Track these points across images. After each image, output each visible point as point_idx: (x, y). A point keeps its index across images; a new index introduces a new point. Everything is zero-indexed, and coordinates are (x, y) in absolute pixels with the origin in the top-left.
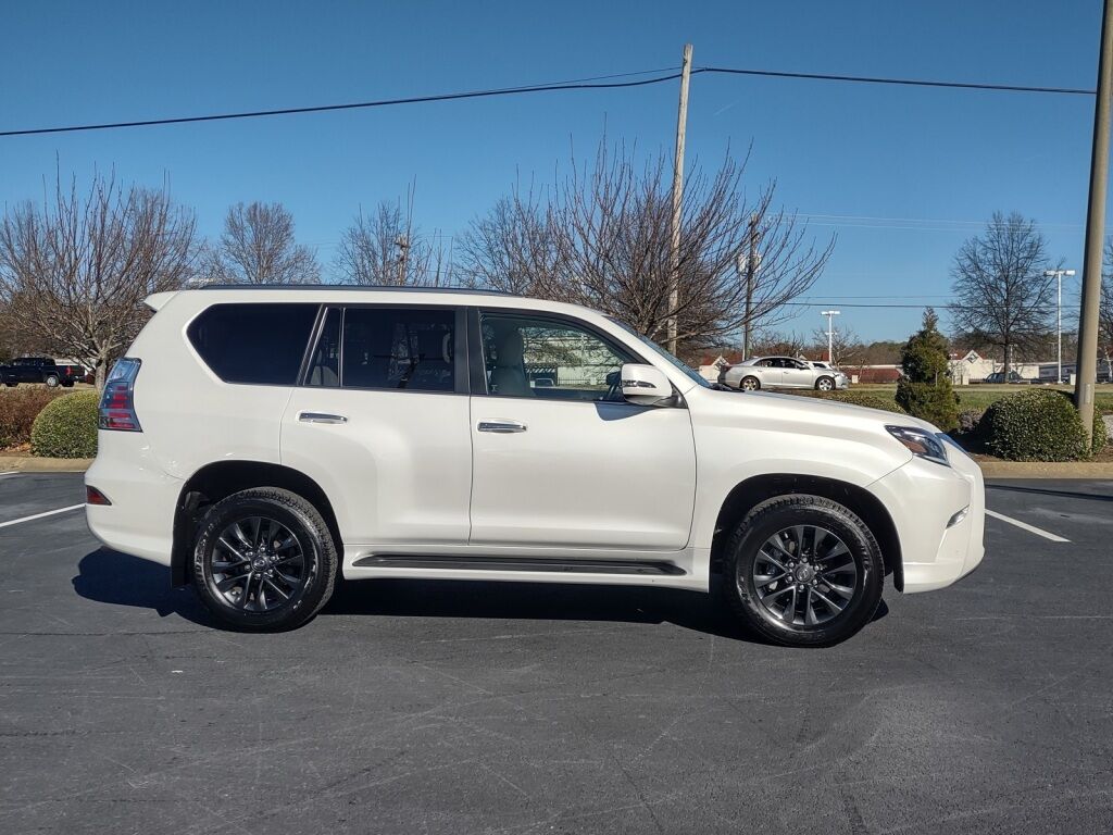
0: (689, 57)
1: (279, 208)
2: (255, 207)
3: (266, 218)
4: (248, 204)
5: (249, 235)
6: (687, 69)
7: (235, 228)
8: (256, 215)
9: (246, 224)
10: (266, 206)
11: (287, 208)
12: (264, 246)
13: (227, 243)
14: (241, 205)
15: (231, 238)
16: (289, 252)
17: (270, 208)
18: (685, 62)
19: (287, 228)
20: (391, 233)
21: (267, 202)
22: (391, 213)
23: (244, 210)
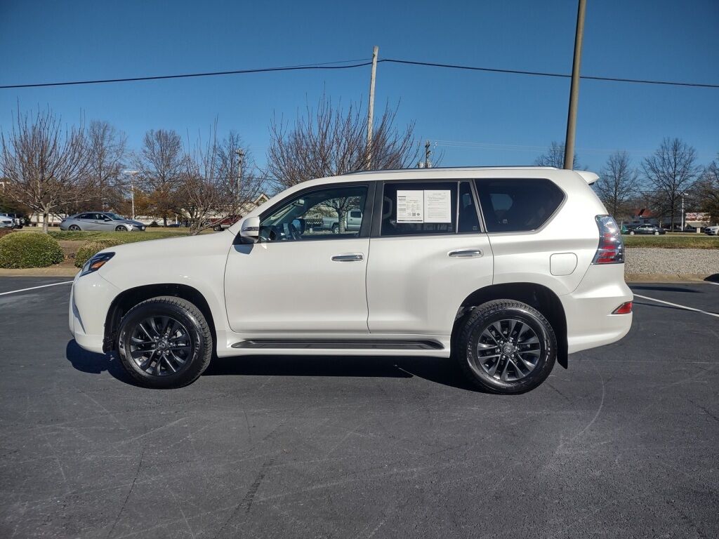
0: (376, 53)
1: (173, 133)
2: (160, 132)
3: (166, 138)
4: (156, 130)
5: (157, 147)
6: (375, 60)
7: (149, 143)
8: (161, 136)
9: (155, 141)
10: (166, 132)
11: (178, 133)
12: (166, 153)
13: (145, 152)
14: (152, 131)
15: (147, 149)
16: (179, 157)
17: (168, 132)
18: (374, 56)
19: (178, 143)
20: (235, 147)
21: (167, 129)
22: (235, 137)
23: (154, 134)
